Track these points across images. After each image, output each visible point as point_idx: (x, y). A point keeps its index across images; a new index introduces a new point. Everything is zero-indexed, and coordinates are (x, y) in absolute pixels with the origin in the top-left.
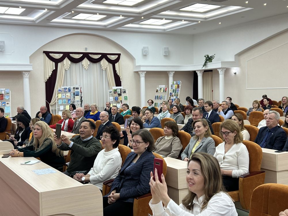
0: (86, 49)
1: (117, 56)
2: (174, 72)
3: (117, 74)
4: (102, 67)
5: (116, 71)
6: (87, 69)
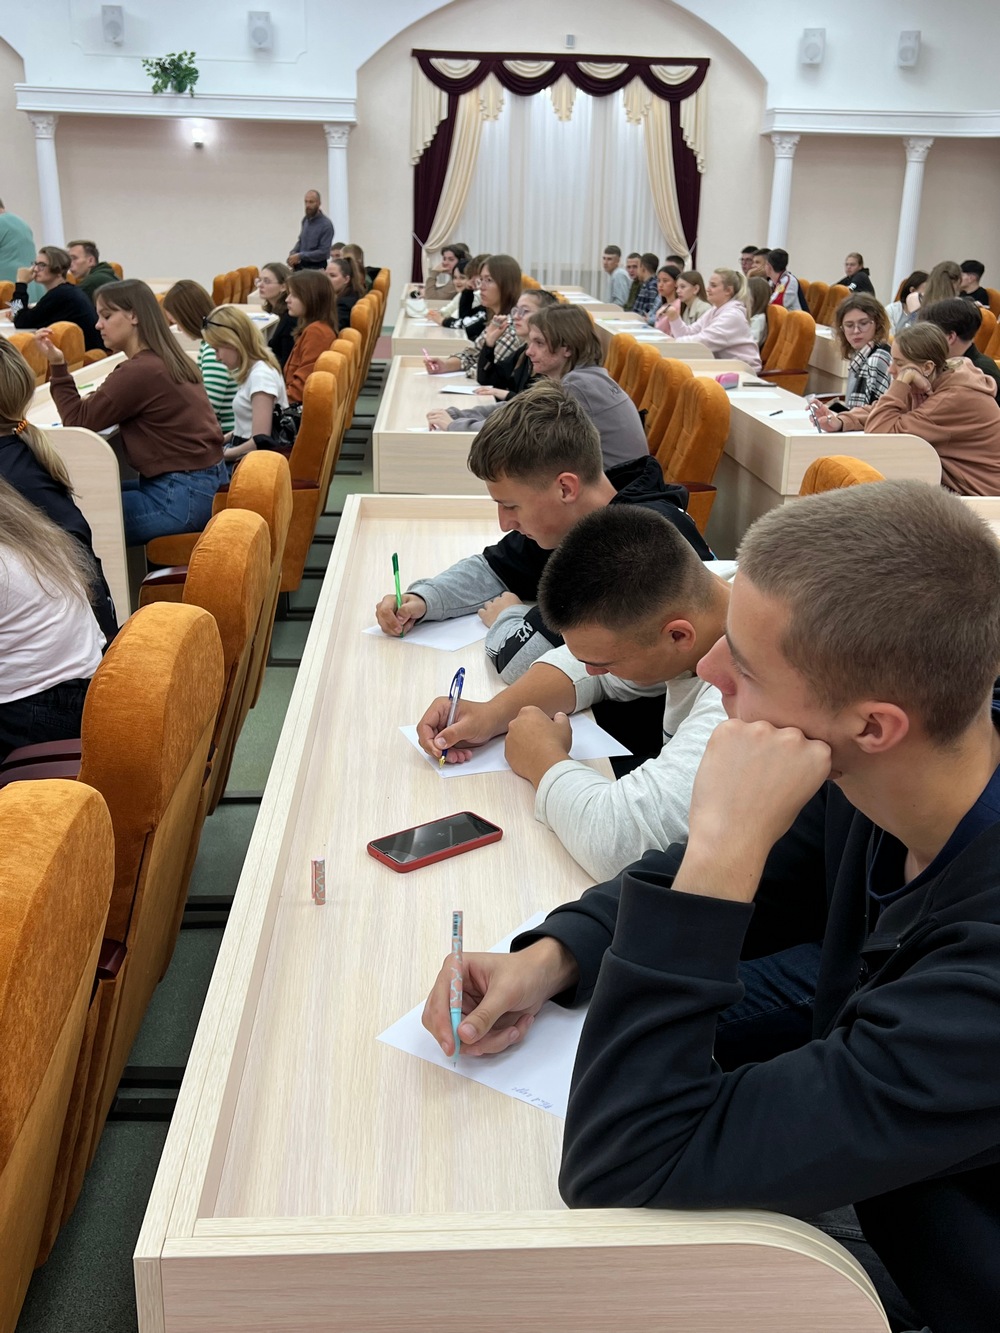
0: (571, 40)
1: (692, 70)
2: (929, 143)
3: (686, 142)
4: (628, 113)
5: (682, 129)
6: (568, 118)
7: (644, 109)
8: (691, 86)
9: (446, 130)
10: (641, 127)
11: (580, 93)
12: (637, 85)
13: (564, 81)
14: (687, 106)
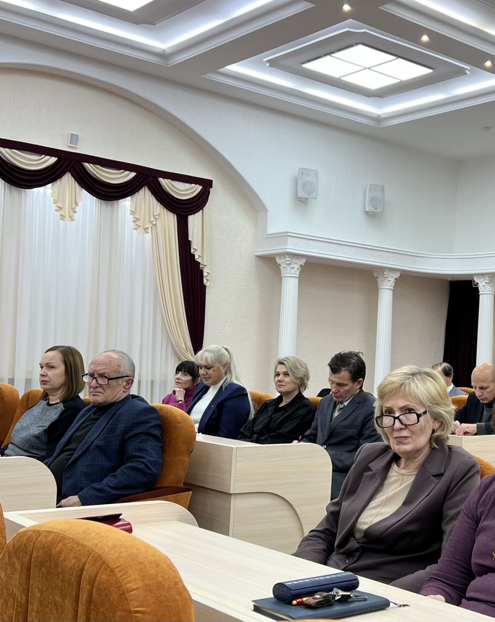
0: (74, 138)
1: (198, 188)
3: (194, 255)
4: (136, 220)
5: (189, 243)
6: (72, 218)
7: (152, 219)
8: (198, 203)
10: (148, 236)
11: (85, 194)
12: (145, 196)
13: (68, 180)
14: (194, 221)
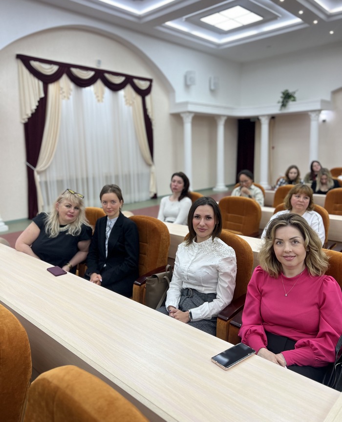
0: (99, 62)
2: (226, 118)
3: (149, 115)
4: (126, 100)
5: (147, 109)
6: (102, 101)
7: (132, 99)
8: (148, 91)
9: (43, 103)
10: (131, 108)
12: (129, 88)
13: (99, 83)
14: (148, 98)
